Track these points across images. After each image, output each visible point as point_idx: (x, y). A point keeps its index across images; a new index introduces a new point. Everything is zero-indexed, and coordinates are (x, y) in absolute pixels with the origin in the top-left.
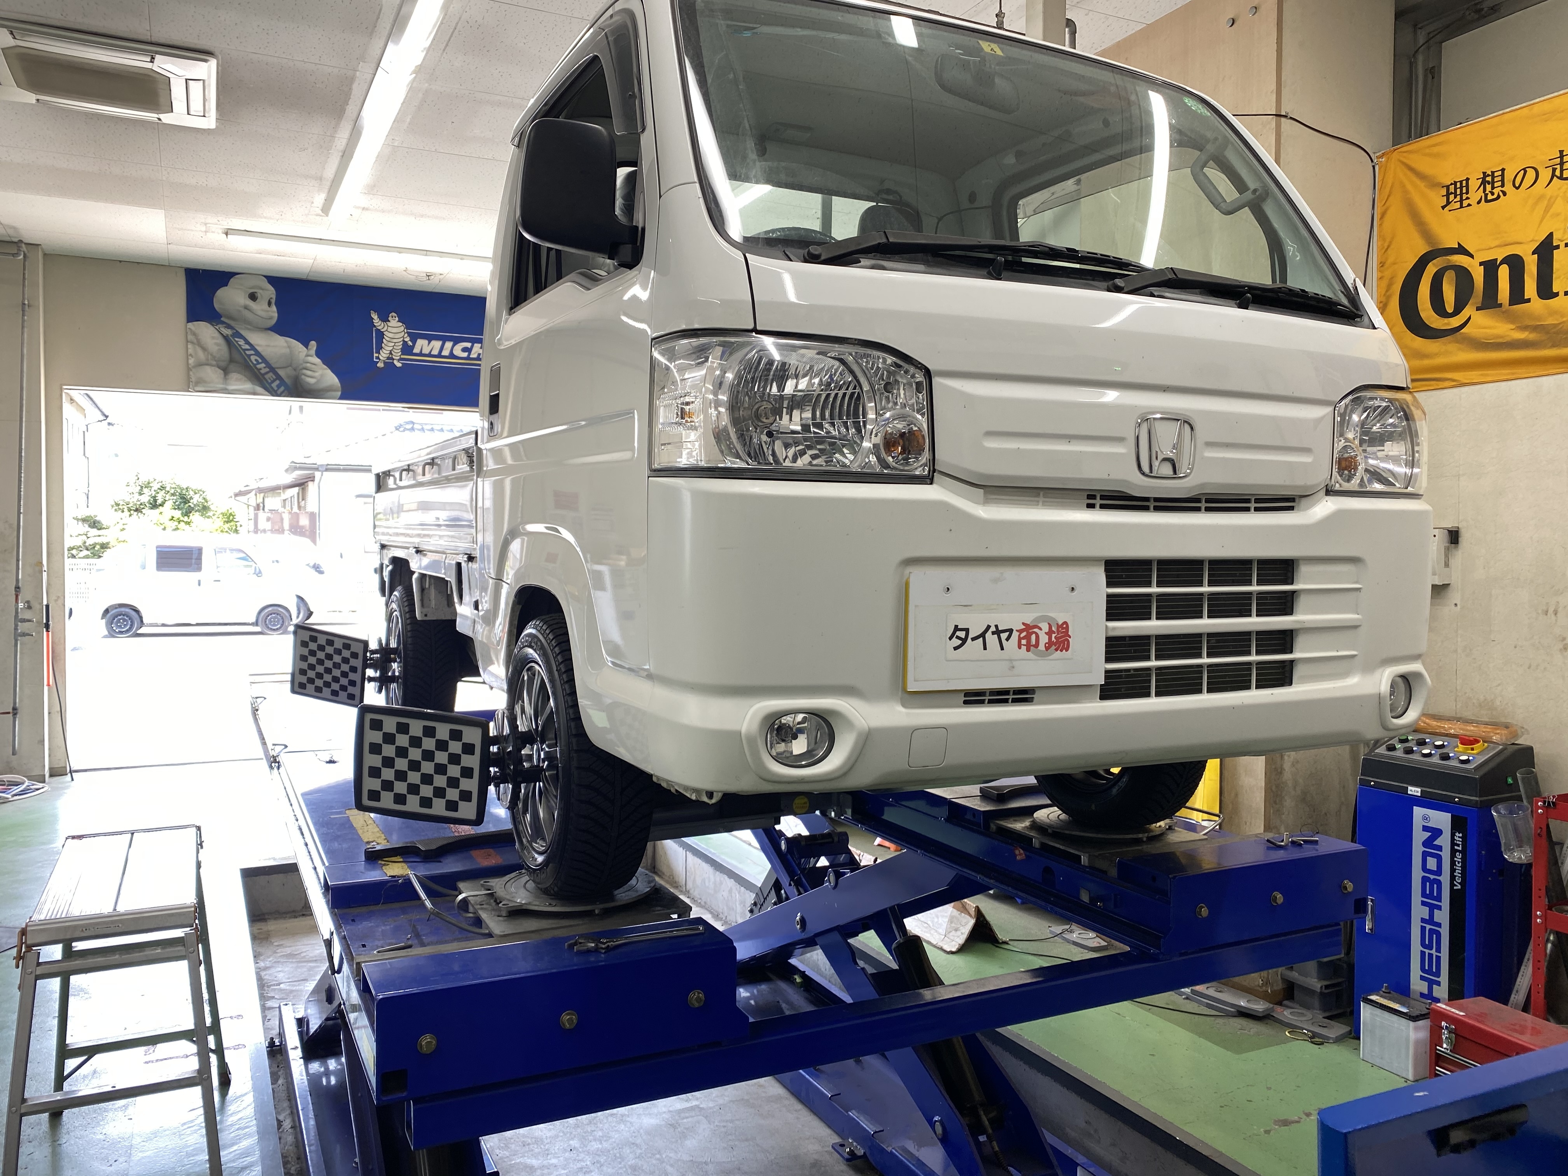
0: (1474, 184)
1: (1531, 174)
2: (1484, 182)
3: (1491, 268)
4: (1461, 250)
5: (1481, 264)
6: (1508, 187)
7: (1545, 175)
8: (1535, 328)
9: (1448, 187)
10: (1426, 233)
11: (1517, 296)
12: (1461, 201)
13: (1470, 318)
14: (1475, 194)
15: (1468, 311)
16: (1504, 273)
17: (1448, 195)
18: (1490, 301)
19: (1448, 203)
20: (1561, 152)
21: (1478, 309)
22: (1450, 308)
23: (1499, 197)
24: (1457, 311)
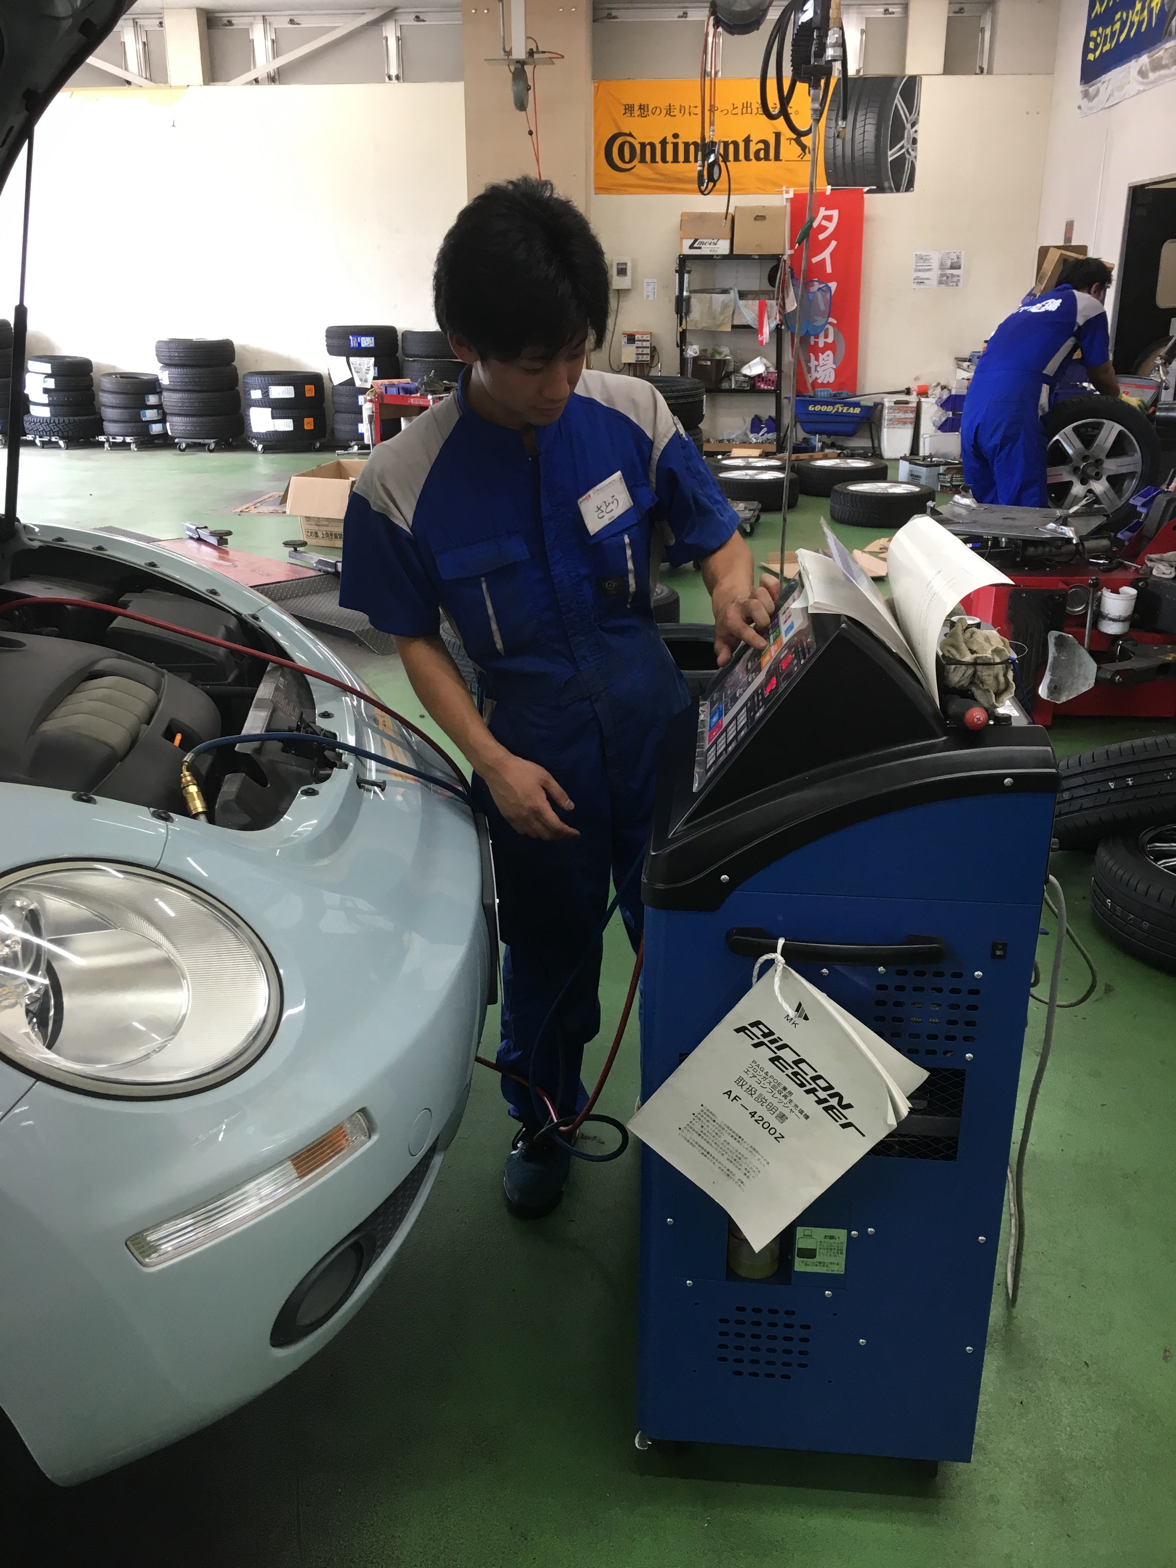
0: (636, 108)
1: (658, 111)
2: (640, 108)
3: (643, 145)
4: (630, 135)
5: (639, 143)
6: (650, 112)
7: (664, 112)
8: (662, 175)
9: (625, 105)
10: (617, 126)
11: (653, 160)
12: (631, 114)
13: (635, 166)
14: (637, 112)
15: (636, 162)
16: (648, 148)
17: (625, 109)
18: (643, 160)
19: (625, 113)
20: (670, 106)
21: (640, 162)
22: (627, 159)
23: (646, 116)
24: (631, 161)
